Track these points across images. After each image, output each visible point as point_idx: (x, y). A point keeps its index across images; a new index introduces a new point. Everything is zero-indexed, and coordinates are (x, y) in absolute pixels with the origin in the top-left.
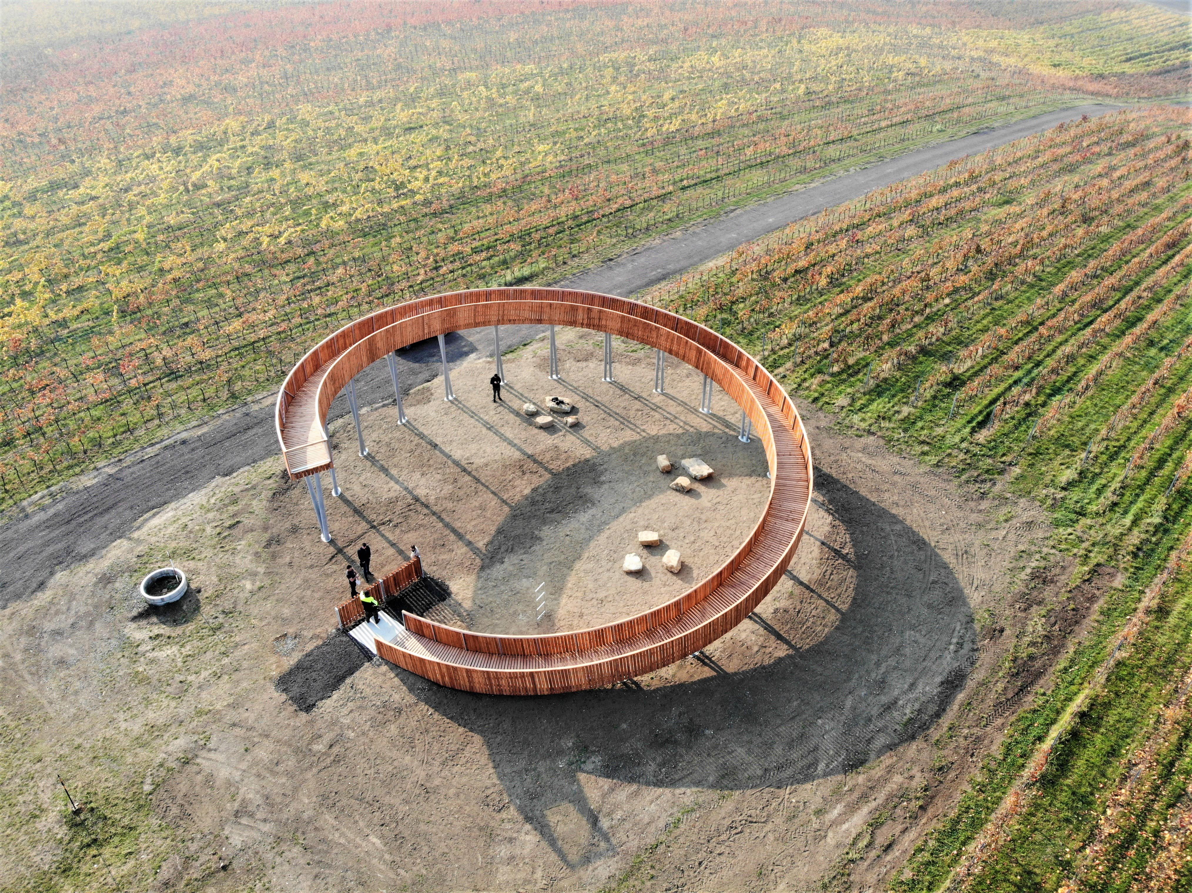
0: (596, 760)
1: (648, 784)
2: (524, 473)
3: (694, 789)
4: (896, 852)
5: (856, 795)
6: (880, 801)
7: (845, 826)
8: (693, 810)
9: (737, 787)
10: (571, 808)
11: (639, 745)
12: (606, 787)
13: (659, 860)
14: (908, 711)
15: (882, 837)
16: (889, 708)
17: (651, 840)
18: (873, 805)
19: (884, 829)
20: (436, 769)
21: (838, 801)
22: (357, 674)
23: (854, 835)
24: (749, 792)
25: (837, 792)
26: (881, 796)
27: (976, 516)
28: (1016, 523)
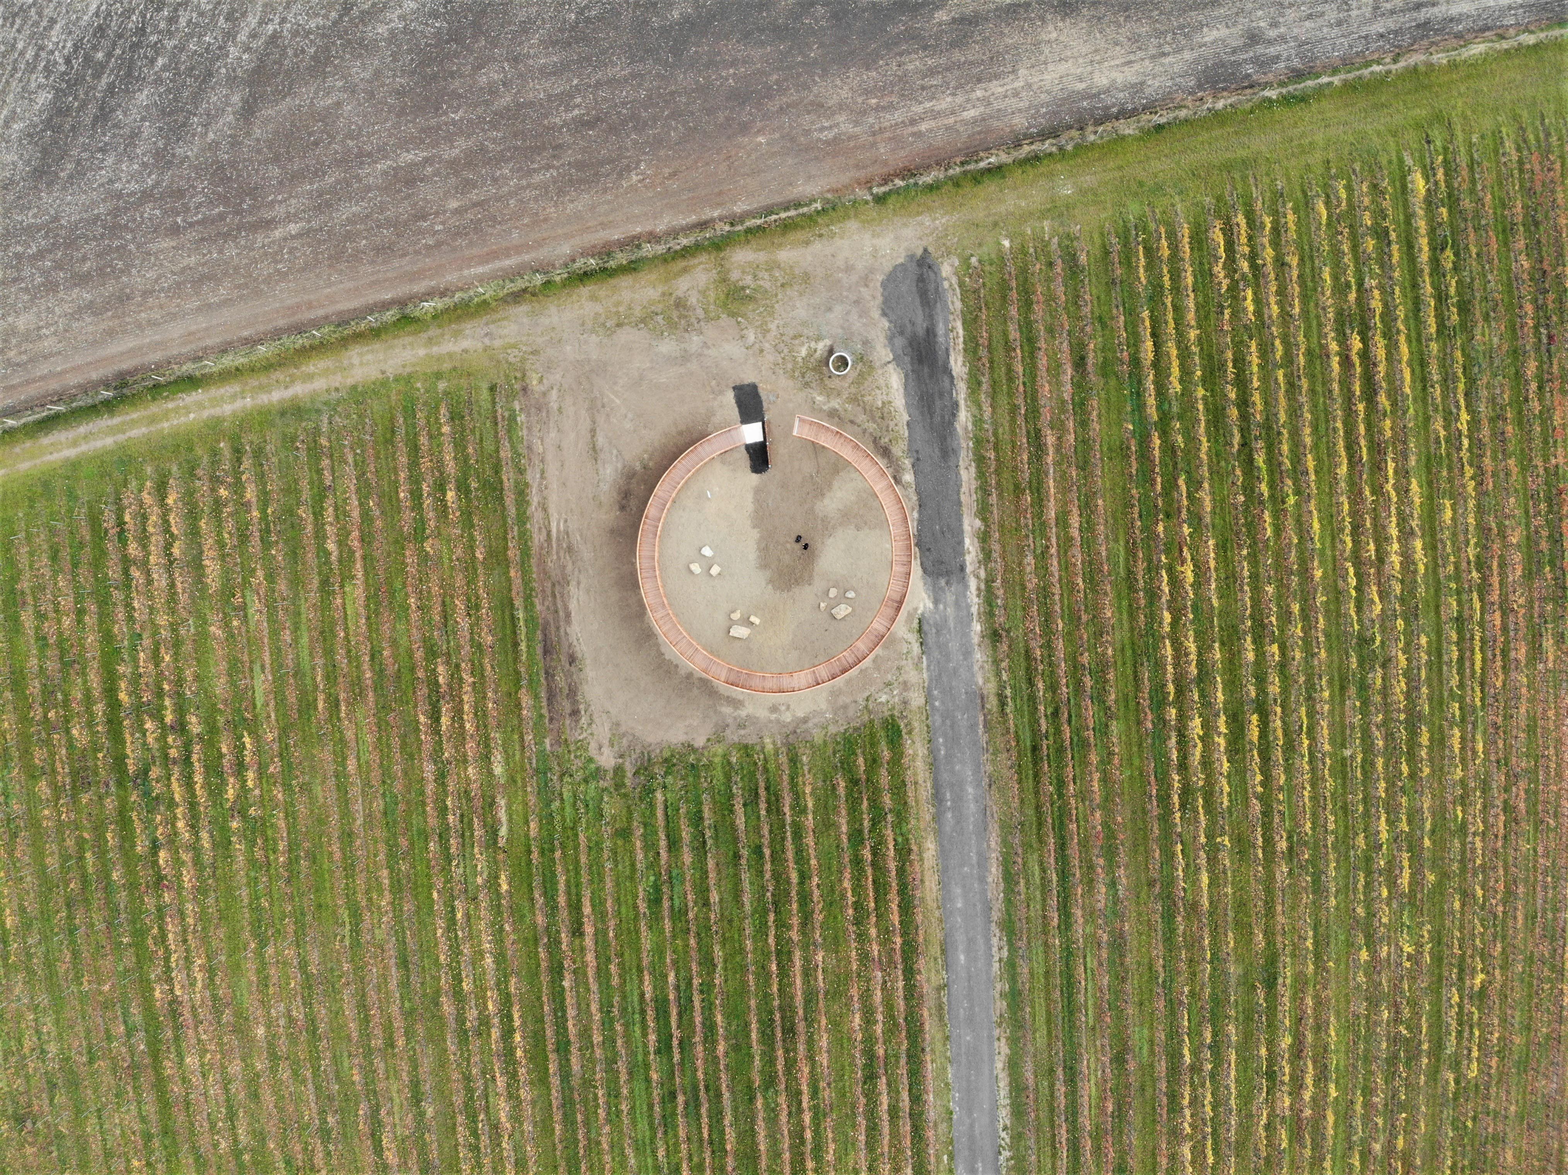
4: (536, 530)
7: (555, 523)
13: (591, 458)
15: (543, 530)
17: (598, 461)
19: (545, 534)
22: (738, 412)
23: (551, 523)
27: (623, 729)
28: (606, 742)
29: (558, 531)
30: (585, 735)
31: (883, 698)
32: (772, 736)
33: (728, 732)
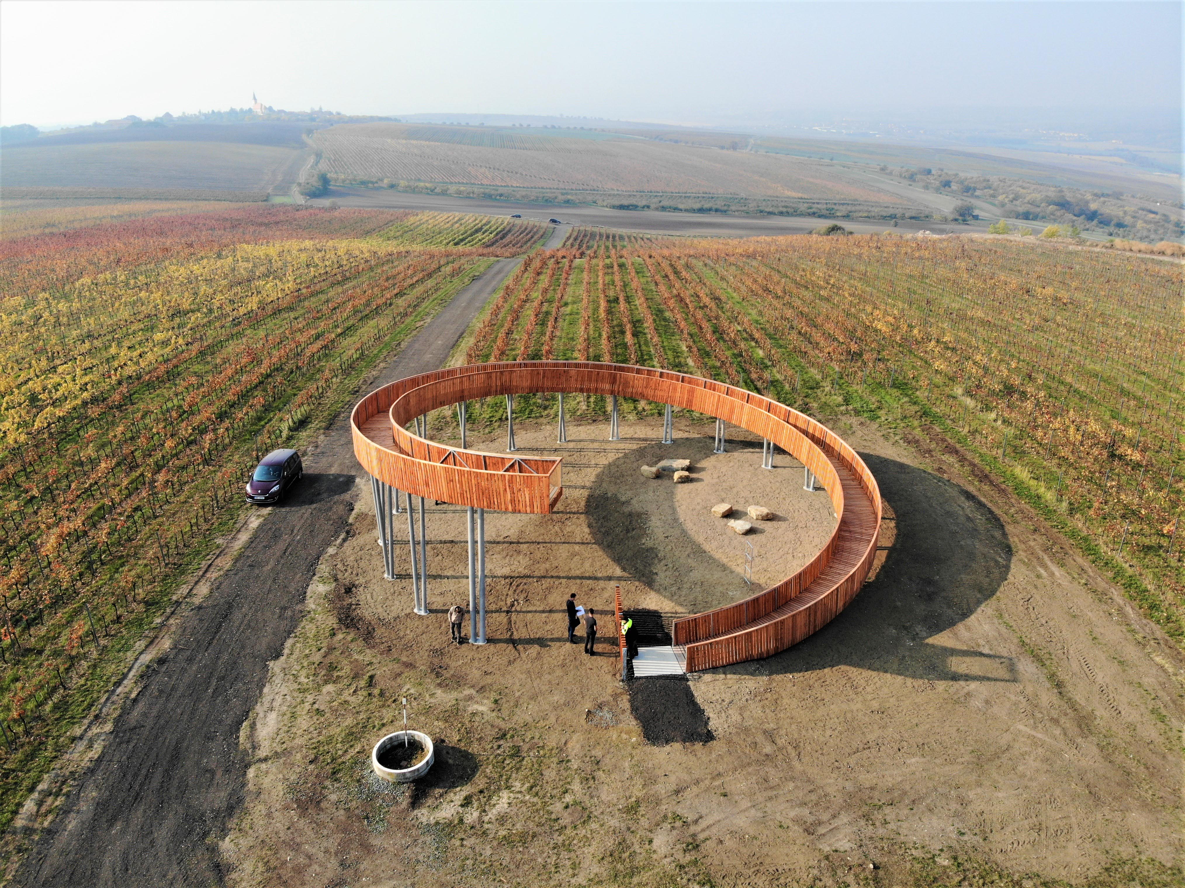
0: (920, 629)
1: (961, 620)
3: (983, 606)
5: (1034, 560)
6: (1045, 556)
7: (1057, 574)
8: (1001, 614)
12: (952, 637)
16: (971, 520)
17: (1016, 640)
18: (1046, 559)
22: (696, 693)
25: (1027, 564)
26: (1042, 554)
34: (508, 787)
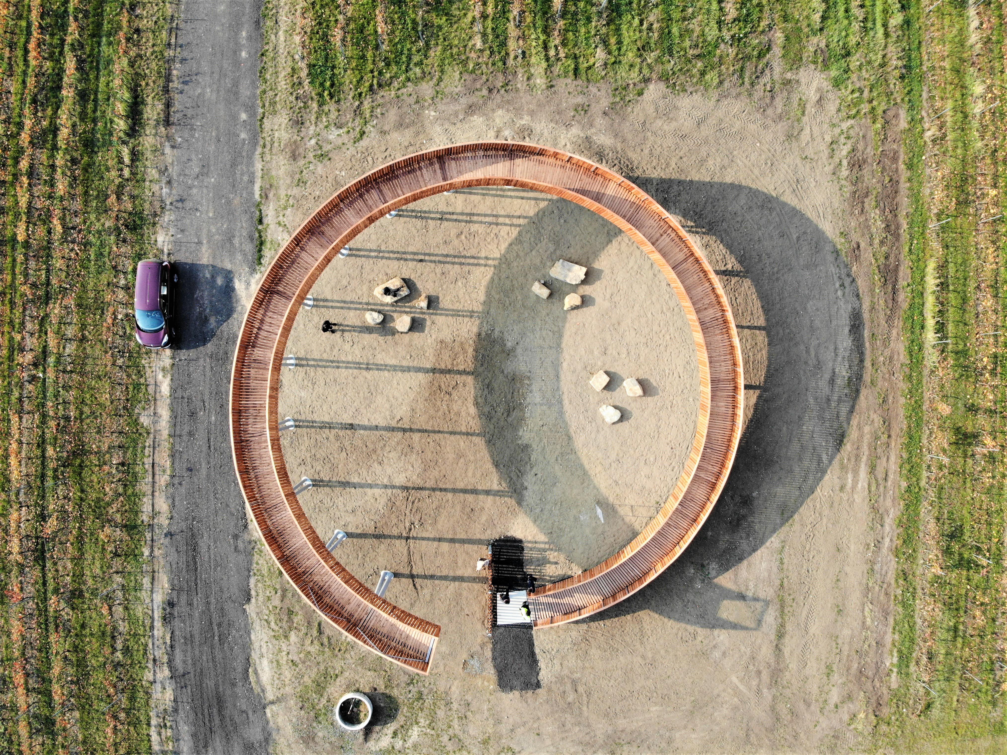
0: (713, 566)
1: (750, 554)
2: (450, 394)
3: (775, 535)
4: (891, 477)
5: (853, 460)
6: (866, 453)
7: (860, 485)
8: (783, 547)
9: (793, 513)
10: (726, 602)
11: (727, 537)
12: (732, 577)
13: (790, 589)
14: (844, 374)
15: (880, 475)
16: (833, 380)
17: (778, 582)
18: (864, 459)
19: (878, 468)
20: (642, 650)
21: (847, 473)
22: (536, 643)
23: (866, 486)
24: (801, 510)
25: (843, 467)
26: (865, 449)
27: (781, 127)
28: (810, 109)
29: (856, 472)
30: (845, 125)
31: (333, 134)
32: (531, 89)
33: (605, 103)
34: (417, 723)
